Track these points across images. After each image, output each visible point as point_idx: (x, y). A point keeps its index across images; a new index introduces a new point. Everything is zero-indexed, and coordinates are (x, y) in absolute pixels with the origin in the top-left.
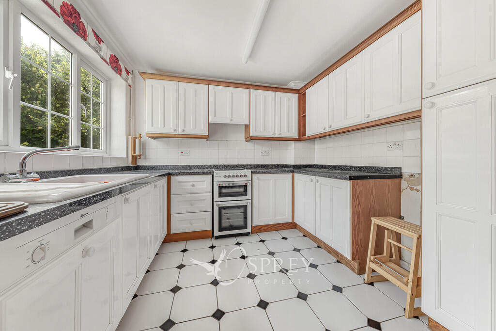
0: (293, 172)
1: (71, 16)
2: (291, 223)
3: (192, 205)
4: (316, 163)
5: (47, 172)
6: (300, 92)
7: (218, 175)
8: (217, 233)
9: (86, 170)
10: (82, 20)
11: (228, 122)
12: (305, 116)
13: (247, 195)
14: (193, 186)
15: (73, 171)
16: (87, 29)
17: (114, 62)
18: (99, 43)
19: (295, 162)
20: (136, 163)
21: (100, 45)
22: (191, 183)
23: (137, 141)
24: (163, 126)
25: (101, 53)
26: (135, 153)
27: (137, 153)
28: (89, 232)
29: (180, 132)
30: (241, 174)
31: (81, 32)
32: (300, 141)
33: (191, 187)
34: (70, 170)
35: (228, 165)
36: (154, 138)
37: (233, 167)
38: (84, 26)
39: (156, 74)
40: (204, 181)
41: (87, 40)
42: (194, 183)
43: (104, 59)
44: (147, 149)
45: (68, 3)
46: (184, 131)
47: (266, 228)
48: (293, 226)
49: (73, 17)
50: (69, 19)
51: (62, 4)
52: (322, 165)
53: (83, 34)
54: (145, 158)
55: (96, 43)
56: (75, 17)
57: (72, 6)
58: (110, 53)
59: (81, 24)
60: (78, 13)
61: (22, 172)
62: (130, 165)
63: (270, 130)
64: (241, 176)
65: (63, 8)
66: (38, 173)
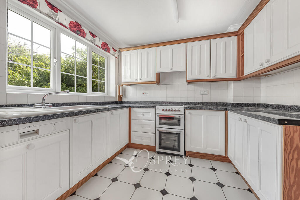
0: (226, 109)
1: (75, 27)
2: (225, 157)
3: (143, 127)
4: (262, 102)
5: (65, 103)
6: (239, 33)
7: (159, 109)
8: (157, 149)
9: (88, 103)
10: (82, 28)
11: (170, 71)
12: (243, 56)
13: (180, 126)
14: (143, 115)
15: (80, 103)
16: (86, 32)
17: (105, 47)
18: (94, 37)
19: (233, 100)
20: (121, 99)
21: (95, 39)
22: (142, 113)
23: (121, 87)
24: (130, 78)
25: (95, 43)
26: (120, 94)
27: (121, 94)
28: (36, 136)
29: (139, 81)
30: (176, 109)
31: (82, 34)
32: (240, 80)
33: (142, 116)
34: (78, 103)
35: (173, 102)
36: (129, 85)
37: (177, 104)
38: (84, 30)
39: (128, 48)
40: (150, 113)
41: (86, 37)
42: (144, 113)
43: (97, 46)
44: (126, 92)
45: (74, 21)
46: (141, 79)
47: (199, 155)
48: (225, 159)
49: (77, 28)
50: (74, 29)
51: (70, 23)
52: (268, 105)
53: (83, 35)
54: (126, 97)
55: (92, 38)
56: (78, 27)
57: (75, 22)
58: (101, 42)
59: (82, 30)
60: (80, 25)
61: (43, 103)
62: (118, 101)
63: (205, 73)
64: (176, 111)
65: (71, 24)
66: (52, 104)
